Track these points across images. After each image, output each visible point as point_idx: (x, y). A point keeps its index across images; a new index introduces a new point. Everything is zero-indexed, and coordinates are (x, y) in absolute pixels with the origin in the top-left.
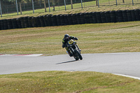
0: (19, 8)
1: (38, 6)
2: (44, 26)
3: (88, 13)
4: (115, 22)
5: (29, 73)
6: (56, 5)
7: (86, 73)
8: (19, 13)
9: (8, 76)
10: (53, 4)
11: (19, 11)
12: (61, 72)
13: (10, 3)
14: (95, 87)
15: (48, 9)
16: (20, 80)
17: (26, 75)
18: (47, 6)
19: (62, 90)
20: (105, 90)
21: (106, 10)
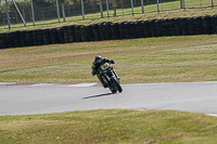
0: (61, 11)
1: (90, 9)
2: (100, 39)
3: (167, 20)
4: (211, 33)
5: (77, 112)
6: (119, 8)
7: (164, 113)
8: (62, 20)
9: (44, 117)
10: (114, 5)
11: (61, 16)
12: (125, 111)
13: (48, 4)
14: (179, 134)
15: (105, 13)
16: (63, 122)
17: (71, 116)
18: (105, 9)
19: (128, 138)
20: (195, 139)
21: (196, 16)
